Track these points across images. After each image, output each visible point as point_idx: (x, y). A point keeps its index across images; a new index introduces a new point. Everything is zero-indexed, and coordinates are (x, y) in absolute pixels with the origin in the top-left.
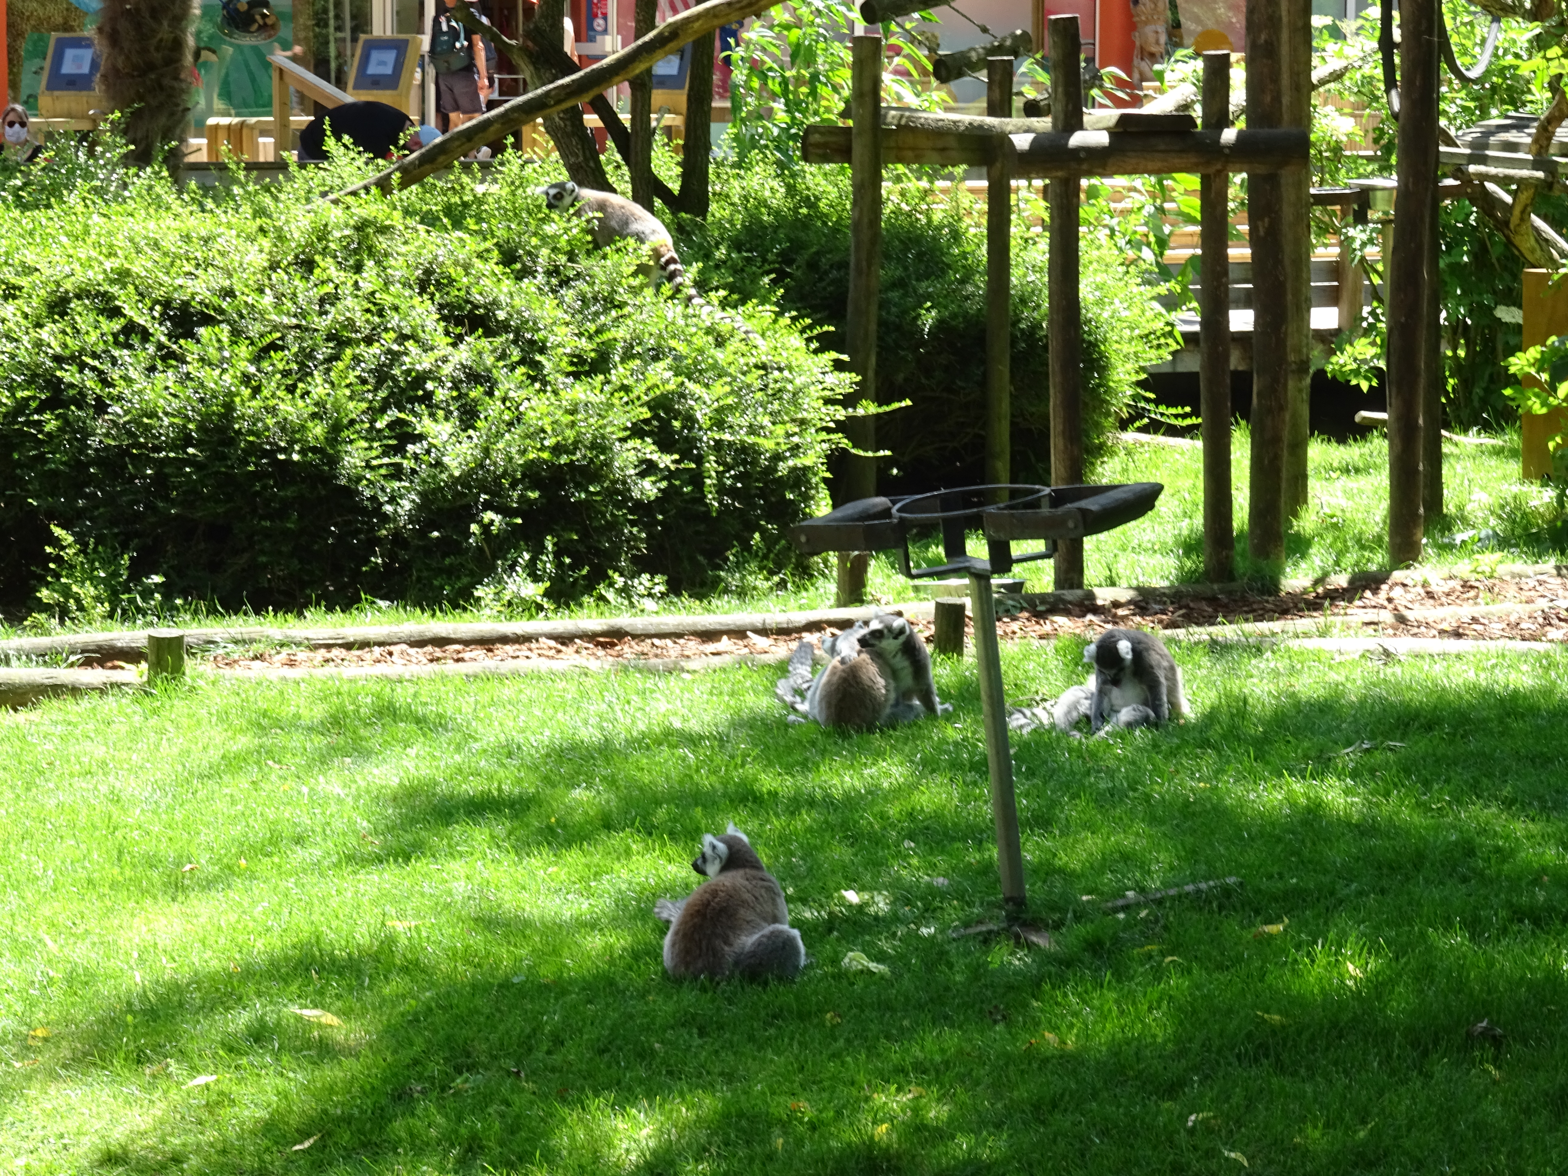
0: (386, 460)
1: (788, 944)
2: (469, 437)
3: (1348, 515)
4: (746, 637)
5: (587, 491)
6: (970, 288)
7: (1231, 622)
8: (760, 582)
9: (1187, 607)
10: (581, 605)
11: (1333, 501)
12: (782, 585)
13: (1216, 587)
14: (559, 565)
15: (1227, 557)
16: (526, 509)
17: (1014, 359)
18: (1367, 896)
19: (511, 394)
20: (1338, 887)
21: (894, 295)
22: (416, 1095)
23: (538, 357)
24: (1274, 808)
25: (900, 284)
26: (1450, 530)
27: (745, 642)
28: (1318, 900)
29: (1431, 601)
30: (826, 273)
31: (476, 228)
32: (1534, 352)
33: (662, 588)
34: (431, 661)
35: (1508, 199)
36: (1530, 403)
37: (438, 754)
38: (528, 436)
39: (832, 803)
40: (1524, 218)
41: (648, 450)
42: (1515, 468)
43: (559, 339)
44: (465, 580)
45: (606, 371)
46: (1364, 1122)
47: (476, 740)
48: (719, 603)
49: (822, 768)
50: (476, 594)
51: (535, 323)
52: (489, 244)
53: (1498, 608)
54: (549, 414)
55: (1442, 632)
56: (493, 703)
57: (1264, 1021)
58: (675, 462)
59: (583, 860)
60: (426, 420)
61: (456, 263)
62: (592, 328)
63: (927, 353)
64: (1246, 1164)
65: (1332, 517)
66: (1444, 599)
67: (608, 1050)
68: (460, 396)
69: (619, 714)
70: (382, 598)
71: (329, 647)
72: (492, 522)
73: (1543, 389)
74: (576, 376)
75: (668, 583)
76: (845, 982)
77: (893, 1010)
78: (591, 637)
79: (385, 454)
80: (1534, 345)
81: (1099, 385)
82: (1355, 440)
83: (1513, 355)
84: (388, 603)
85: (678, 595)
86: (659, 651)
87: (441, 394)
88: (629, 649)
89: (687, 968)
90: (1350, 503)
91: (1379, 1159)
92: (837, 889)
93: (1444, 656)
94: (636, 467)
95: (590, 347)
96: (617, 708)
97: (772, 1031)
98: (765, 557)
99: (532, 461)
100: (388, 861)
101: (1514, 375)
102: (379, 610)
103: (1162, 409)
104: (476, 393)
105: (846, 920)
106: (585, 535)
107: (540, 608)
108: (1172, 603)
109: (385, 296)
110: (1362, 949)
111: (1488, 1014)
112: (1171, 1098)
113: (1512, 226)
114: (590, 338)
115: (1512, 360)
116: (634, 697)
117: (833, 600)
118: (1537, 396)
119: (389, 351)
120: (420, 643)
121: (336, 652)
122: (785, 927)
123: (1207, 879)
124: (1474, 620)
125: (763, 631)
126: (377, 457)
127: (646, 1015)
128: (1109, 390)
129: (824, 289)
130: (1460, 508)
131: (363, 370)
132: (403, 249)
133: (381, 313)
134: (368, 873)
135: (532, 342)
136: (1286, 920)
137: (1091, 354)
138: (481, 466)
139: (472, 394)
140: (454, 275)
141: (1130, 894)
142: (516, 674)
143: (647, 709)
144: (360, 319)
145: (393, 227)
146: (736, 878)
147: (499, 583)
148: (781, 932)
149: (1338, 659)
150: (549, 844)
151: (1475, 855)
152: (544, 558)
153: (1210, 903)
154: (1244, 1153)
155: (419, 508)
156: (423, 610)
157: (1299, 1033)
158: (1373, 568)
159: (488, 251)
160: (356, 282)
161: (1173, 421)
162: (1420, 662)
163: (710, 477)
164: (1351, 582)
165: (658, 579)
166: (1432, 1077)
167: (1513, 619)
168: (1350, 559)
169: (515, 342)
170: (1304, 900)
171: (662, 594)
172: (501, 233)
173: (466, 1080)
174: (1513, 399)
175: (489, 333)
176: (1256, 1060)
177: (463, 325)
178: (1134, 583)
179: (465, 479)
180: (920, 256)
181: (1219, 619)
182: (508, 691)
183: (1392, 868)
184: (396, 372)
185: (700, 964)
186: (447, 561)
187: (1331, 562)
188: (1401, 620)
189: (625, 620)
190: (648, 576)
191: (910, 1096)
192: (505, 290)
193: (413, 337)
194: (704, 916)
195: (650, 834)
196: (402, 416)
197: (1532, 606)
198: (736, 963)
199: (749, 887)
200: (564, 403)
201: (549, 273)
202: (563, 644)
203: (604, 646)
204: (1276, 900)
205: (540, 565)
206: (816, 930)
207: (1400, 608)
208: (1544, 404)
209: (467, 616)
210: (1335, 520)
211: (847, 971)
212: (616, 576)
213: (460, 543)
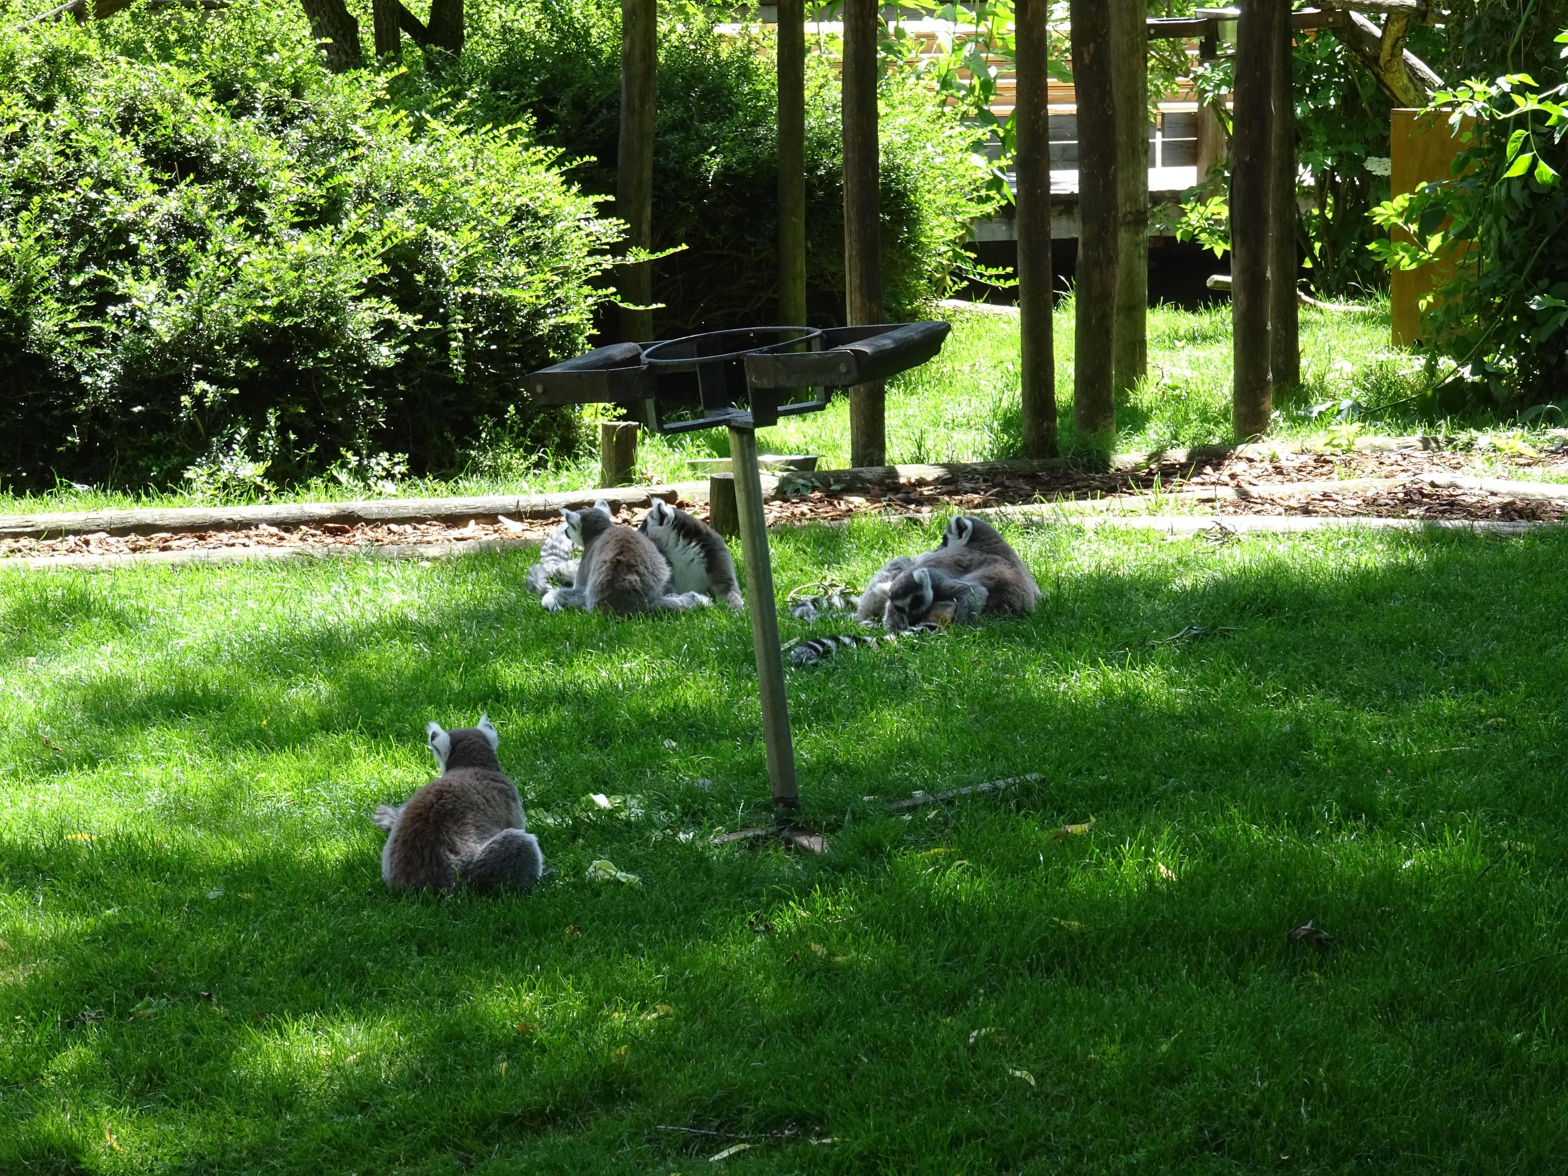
0: (83, 324)
1: (524, 849)
2: (179, 297)
3: (1192, 387)
4: (499, 522)
5: (315, 358)
6: (762, 131)
7: (1050, 501)
8: (517, 460)
9: (1002, 484)
10: (308, 488)
11: (1176, 372)
12: (540, 464)
13: (1035, 463)
14: (284, 441)
15: (1048, 429)
16: (245, 380)
17: (809, 210)
18: (1187, 791)
19: (227, 247)
20: (1154, 782)
21: (674, 138)
22: (89, 1023)
23: (258, 204)
24: (1086, 700)
25: (681, 126)
26: (1307, 402)
27: (496, 527)
28: (1131, 797)
29: (1280, 477)
30: (595, 113)
31: (186, 58)
32: (1402, 201)
33: (403, 468)
34: (134, 550)
35: (1378, 33)
36: (1397, 258)
37: (136, 651)
38: (247, 296)
39: (585, 700)
40: (1395, 52)
41: (386, 310)
42: (1384, 334)
43: (282, 185)
44: (175, 460)
45: (336, 222)
46: (1168, 1035)
47: (180, 636)
48: (467, 484)
49: (575, 663)
50: (187, 475)
51: (254, 167)
52: (200, 77)
53: (1353, 484)
54: (270, 271)
55: (1289, 509)
56: (202, 596)
57: (1061, 928)
58: (417, 322)
59: (297, 764)
60: (129, 280)
61: (163, 99)
62: (321, 171)
63: (711, 204)
64: (1033, 1082)
65: (1174, 388)
66: (1293, 475)
67: (314, 970)
68: (169, 250)
69: (347, 606)
70: (81, 481)
71: (16, 536)
72: (204, 393)
73: (1412, 243)
74: (303, 227)
75: (409, 462)
76: (588, 892)
77: (640, 921)
78: (318, 522)
79: (81, 317)
80: (1402, 193)
81: (909, 241)
82: (1207, 307)
83: (1378, 204)
84: (86, 487)
85: (422, 476)
86: (396, 538)
87: (146, 249)
88: (361, 536)
89: (408, 880)
90: (1196, 374)
91: (1183, 1074)
92: (586, 792)
93: (1289, 534)
94: (373, 329)
95: (319, 192)
96: (344, 600)
97: (503, 947)
98: (522, 432)
99: (251, 323)
100: (71, 768)
101: (1379, 226)
102: (76, 495)
103: (981, 268)
104: (187, 247)
105: (593, 825)
106: (314, 409)
107: (260, 490)
108: (985, 481)
109: (81, 137)
110: (1175, 848)
111: (1313, 916)
112: (951, 1013)
113: (1382, 63)
114: (319, 182)
115: (1377, 210)
116: (364, 587)
117: (598, 479)
118: (1405, 250)
119: (86, 201)
120: (121, 531)
121: (23, 541)
122: (521, 832)
123: (1004, 776)
124: (1326, 496)
125: (517, 515)
126: (71, 321)
127: (357, 931)
128: (920, 247)
129: (594, 131)
130: (1321, 378)
131: (56, 223)
132: (102, 83)
133: (77, 156)
134: (49, 782)
135: (252, 189)
136: (1093, 820)
137: (899, 205)
138: (194, 331)
139: (183, 248)
140: (160, 111)
141: (918, 793)
142: (229, 563)
143: (380, 600)
144: (52, 163)
145: (89, 58)
146: (464, 777)
147: (214, 462)
148: (516, 837)
149: (1170, 539)
150: (258, 747)
151: (1310, 747)
152: (267, 434)
153: (1008, 801)
154: (1031, 1072)
155: (119, 378)
156: (125, 493)
157: (1100, 940)
158: (1216, 441)
159: (200, 84)
160: (48, 121)
161: (994, 283)
162: (1262, 542)
163: (455, 339)
164: (1191, 457)
165: (399, 457)
166: (1246, 985)
167: (1370, 494)
168: (1188, 433)
169: (232, 189)
170: (1115, 798)
171: (403, 475)
172: (215, 63)
173: (148, 1006)
174: (1379, 254)
175: (201, 179)
176: (1049, 970)
177: (171, 169)
178: (945, 460)
179: (177, 346)
180: (704, 96)
181: (1037, 495)
182: (220, 582)
183: (1214, 761)
184: (95, 223)
185: (422, 875)
186: (155, 438)
187: (1168, 436)
188: (1244, 496)
189: (357, 503)
190: (386, 455)
191: (655, 1015)
192: (220, 129)
193: (115, 184)
194: (427, 819)
195: (375, 736)
196: (102, 273)
197: (1392, 481)
198: (464, 874)
199: (480, 788)
200: (290, 257)
201: (270, 111)
202: (287, 530)
203: (333, 532)
204: (1082, 798)
205: (261, 443)
206: (559, 837)
207: (1243, 484)
208: (1413, 259)
209: (176, 500)
210: (1178, 392)
211: (592, 881)
212: (349, 455)
213: (169, 418)
